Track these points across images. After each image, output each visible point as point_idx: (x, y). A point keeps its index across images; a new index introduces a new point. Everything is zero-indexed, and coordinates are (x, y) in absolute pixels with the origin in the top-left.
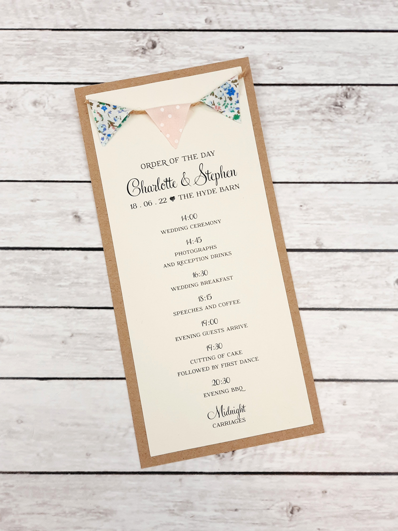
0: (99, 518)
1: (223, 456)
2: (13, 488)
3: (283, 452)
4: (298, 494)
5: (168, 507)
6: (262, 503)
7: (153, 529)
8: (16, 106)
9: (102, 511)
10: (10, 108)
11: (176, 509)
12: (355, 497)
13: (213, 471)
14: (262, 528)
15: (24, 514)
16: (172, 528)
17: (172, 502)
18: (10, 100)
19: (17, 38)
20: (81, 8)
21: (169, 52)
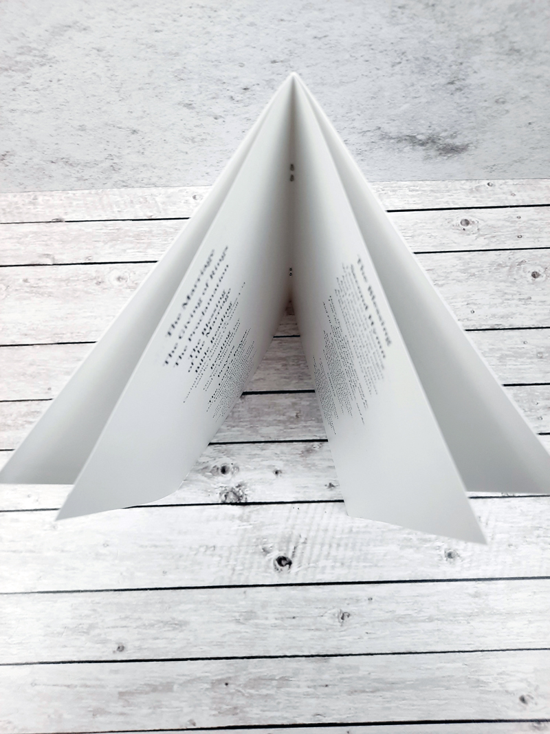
0: (174, 629)
1: (281, 570)
2: (100, 605)
3: (333, 564)
4: (347, 602)
5: (234, 617)
6: (316, 610)
7: (222, 637)
8: (103, 282)
9: (176, 622)
10: (99, 283)
11: (241, 618)
12: (397, 603)
13: (273, 584)
14: (318, 633)
15: (108, 628)
16: (239, 636)
17: (238, 612)
18: (99, 277)
20: (156, 202)
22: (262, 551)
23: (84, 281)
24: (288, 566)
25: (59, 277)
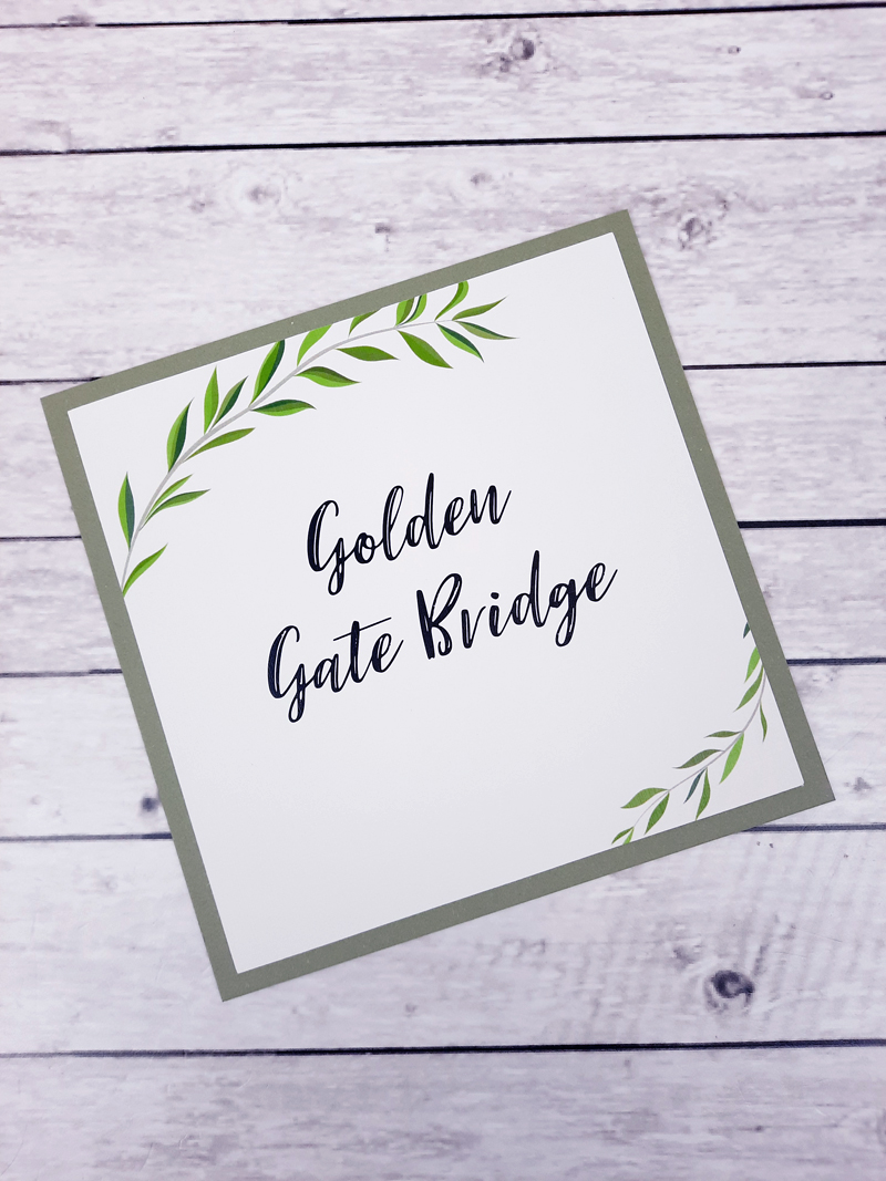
0: (441, 1154)
1: (726, 1007)
2: (240, 1089)
3: (865, 993)
5: (597, 1125)
6: (818, 1111)
7: (567, 1174)
8: (211, 203)
9: (447, 1137)
10: (199, 207)
11: (619, 1129)
13: (703, 1041)
15: (266, 1147)
16: (612, 1172)
17: (610, 1113)
18: (198, 189)
19: (207, 44)
21: (563, 66)
22: (673, 955)
23: (157, 200)
24: (743, 996)
25: (87, 188)
